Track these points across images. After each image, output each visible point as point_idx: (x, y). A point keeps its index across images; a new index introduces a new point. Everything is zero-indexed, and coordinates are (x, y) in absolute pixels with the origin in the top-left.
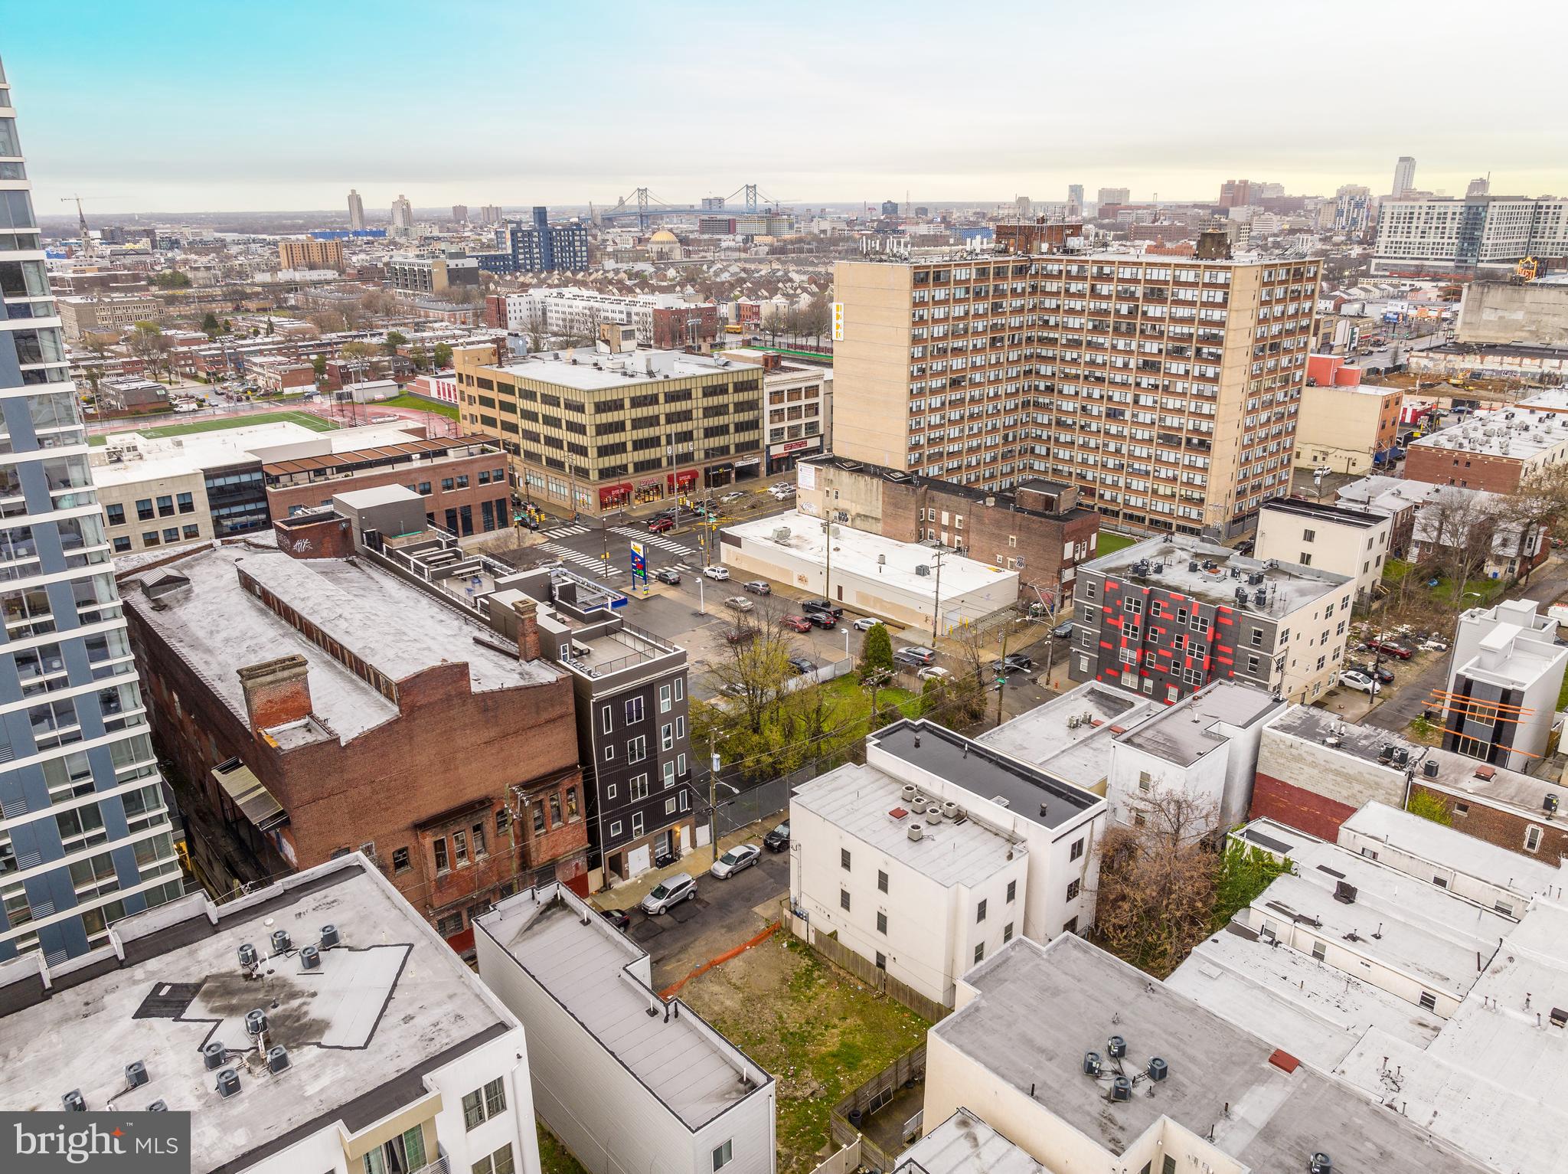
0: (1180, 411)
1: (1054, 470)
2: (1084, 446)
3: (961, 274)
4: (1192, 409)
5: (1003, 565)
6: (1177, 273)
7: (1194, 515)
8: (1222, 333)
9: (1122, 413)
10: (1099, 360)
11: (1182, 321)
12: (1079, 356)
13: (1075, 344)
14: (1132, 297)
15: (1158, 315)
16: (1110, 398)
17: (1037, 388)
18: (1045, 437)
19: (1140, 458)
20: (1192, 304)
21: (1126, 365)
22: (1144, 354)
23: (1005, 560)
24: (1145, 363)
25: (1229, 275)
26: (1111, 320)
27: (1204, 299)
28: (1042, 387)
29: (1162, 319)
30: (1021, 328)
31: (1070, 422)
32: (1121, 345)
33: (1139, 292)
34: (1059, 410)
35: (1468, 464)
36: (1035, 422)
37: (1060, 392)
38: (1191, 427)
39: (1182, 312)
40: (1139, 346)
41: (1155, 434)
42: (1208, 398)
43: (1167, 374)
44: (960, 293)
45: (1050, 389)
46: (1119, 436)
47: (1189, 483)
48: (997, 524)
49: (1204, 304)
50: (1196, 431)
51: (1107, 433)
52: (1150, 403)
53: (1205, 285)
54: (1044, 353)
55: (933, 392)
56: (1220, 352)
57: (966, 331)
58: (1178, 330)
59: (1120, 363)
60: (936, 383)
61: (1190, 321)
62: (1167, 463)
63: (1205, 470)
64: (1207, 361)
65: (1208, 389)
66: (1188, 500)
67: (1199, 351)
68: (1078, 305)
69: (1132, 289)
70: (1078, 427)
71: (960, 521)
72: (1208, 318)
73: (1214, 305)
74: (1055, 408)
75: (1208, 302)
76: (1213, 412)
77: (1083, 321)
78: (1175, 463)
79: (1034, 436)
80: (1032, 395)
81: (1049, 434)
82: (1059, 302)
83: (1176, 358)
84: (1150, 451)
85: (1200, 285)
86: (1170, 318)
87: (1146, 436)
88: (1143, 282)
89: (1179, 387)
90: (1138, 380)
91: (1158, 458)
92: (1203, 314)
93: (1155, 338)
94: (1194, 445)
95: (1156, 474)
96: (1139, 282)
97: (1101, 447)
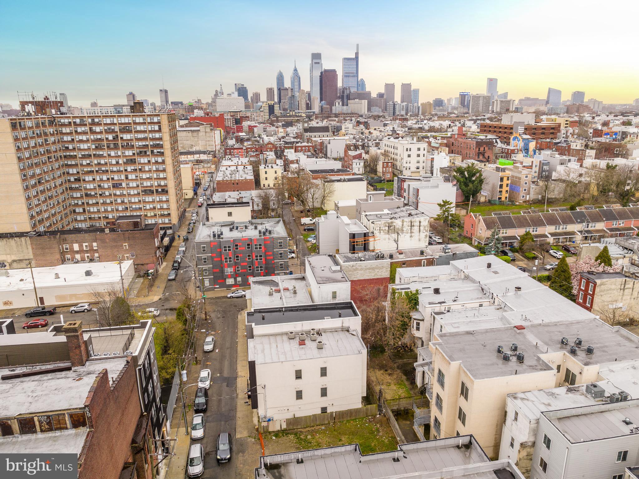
0: (149, 179)
1: (89, 218)
2: (104, 203)
3: (30, 124)
4: (155, 177)
6: (134, 119)
7: (167, 221)
8: (161, 143)
9: (121, 184)
10: (102, 162)
11: (141, 140)
12: (91, 162)
13: (84, 157)
14: (113, 131)
15: (129, 138)
16: (113, 179)
17: (69, 181)
18: (80, 203)
19: (135, 203)
20: (145, 132)
21: (117, 163)
22: (126, 156)
23: (123, 257)
24: (128, 160)
25: (159, 118)
26: (105, 143)
27: (150, 129)
28: (72, 179)
29: (131, 140)
30: (56, 151)
31: (93, 193)
32: (113, 154)
33: (117, 128)
34: (86, 189)
35: (237, 184)
36: (73, 198)
37: (84, 180)
38: (156, 185)
39: (140, 136)
40: (122, 153)
41: (140, 191)
42: (161, 171)
43: (140, 163)
44: (31, 134)
45: (78, 180)
46: (122, 195)
47: (162, 208)
49: (150, 131)
50: (159, 185)
51: (115, 195)
52: (134, 177)
53: (149, 123)
54: (69, 163)
56: (162, 151)
57: (37, 153)
58: (140, 144)
59: (114, 162)
60: (32, 182)
61: (145, 139)
62: (149, 202)
63: (167, 201)
64: (157, 155)
65: (161, 167)
66: (162, 216)
67: (152, 152)
68: (84, 138)
69: (113, 128)
70: (98, 195)
71: (86, 246)
72: (154, 137)
73: (155, 131)
74: (83, 188)
75: (152, 130)
76: (165, 177)
77: (89, 145)
78: (153, 201)
79: (73, 204)
80: (68, 184)
81: (82, 201)
82: (72, 138)
83: (143, 156)
84: (139, 198)
85: (147, 123)
86: (135, 139)
87: (136, 192)
88: (117, 124)
89: (147, 168)
90: (126, 168)
91: (144, 201)
92: (151, 136)
93: (130, 148)
94: (160, 192)
95: (145, 208)
96: (116, 124)
97: (113, 202)
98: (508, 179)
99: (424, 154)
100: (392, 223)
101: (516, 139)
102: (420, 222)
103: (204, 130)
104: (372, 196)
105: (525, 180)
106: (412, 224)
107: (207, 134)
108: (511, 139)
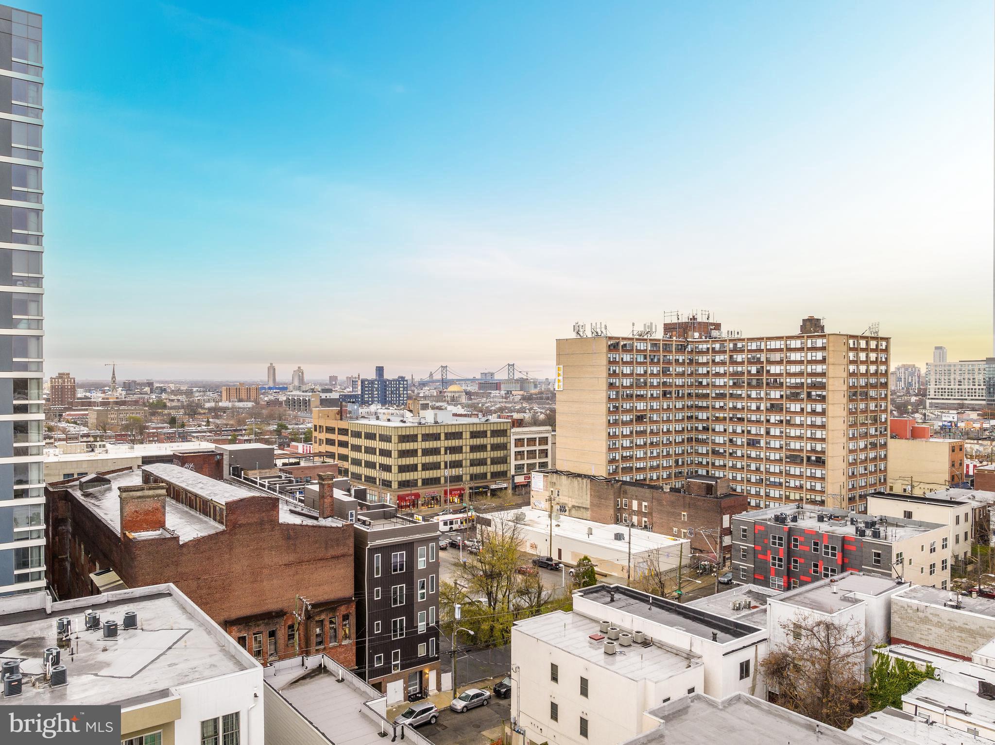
0: (800, 438)
2: (734, 467)
3: (641, 346)
4: (809, 435)
5: (678, 536)
6: (788, 342)
8: (824, 380)
9: (759, 442)
10: (739, 406)
11: (795, 375)
12: (725, 404)
13: (721, 396)
14: (759, 361)
15: (778, 372)
16: (749, 432)
17: (697, 428)
18: (704, 463)
19: (774, 474)
20: (801, 362)
21: (758, 408)
22: (770, 399)
23: (679, 531)
24: (772, 405)
25: (825, 341)
26: (745, 378)
27: (809, 358)
28: (700, 428)
29: (781, 375)
30: (683, 386)
31: (722, 451)
32: (754, 394)
33: (763, 357)
34: (714, 443)
36: (697, 453)
37: (713, 430)
38: (809, 448)
39: (794, 369)
40: (767, 394)
41: (783, 455)
42: (819, 427)
43: (788, 412)
44: (640, 359)
45: (706, 429)
46: (758, 459)
47: (812, 490)
48: (672, 504)
49: (809, 362)
50: (813, 451)
51: (749, 457)
52: (778, 433)
53: (809, 349)
54: (700, 404)
55: (624, 423)
56: (824, 393)
57: (645, 383)
58: (793, 381)
59: (754, 407)
60: (627, 418)
61: (801, 374)
62: (794, 476)
63: (822, 479)
64: (815, 400)
65: (819, 421)
66: (813, 502)
67: (809, 395)
68: (721, 370)
69: (758, 356)
70: (727, 454)
71: (645, 506)
72: (814, 371)
73: (816, 362)
74: (710, 442)
75: (812, 360)
76: (824, 437)
77: (726, 380)
78: (800, 475)
79: (697, 462)
80: (694, 434)
81: (708, 460)
82: (708, 369)
83: (794, 401)
84: (781, 467)
85: (805, 349)
86: (786, 373)
87: (777, 457)
88: (765, 351)
89: (798, 420)
90: (768, 418)
91: (788, 472)
92: (809, 369)
93: (777, 387)
94: (813, 461)
95: (787, 484)
96: (762, 351)
97: (745, 467)
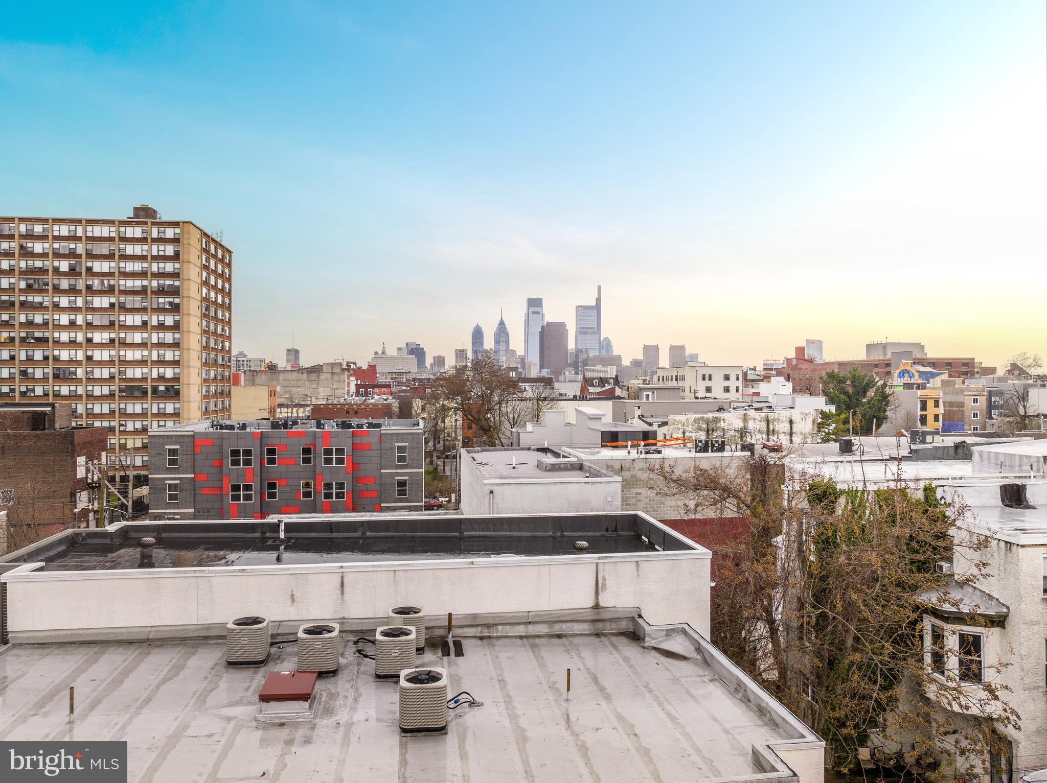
0: (142, 362)
4: (155, 358)
6: (122, 230)
8: (177, 283)
9: (74, 373)
10: (38, 319)
11: (133, 275)
12: (12, 318)
14: (73, 254)
15: (106, 270)
16: (56, 358)
19: (101, 416)
20: (143, 258)
21: (72, 323)
22: (93, 310)
25: (178, 231)
26: (49, 278)
27: (155, 253)
29: (111, 274)
31: (7, 390)
32: (64, 303)
33: (81, 248)
35: (356, 412)
38: (155, 376)
39: (130, 266)
40: (87, 302)
41: (115, 388)
42: (170, 346)
43: (123, 327)
46: (73, 397)
49: (155, 258)
50: (162, 378)
51: (58, 396)
52: (106, 358)
53: (154, 240)
56: (177, 301)
58: (130, 283)
59: (65, 322)
61: (143, 274)
62: (134, 416)
63: (176, 415)
64: (164, 310)
65: (169, 337)
67: (154, 303)
68: (4, 265)
69: (72, 246)
70: (19, 395)
72: (161, 271)
73: (165, 258)
75: (159, 256)
76: (177, 358)
77: (12, 281)
78: (143, 414)
83: (131, 310)
84: (112, 406)
85: (149, 240)
86: (119, 272)
87: (106, 391)
88: (84, 239)
89: (137, 338)
90: (89, 337)
91: (123, 411)
92: (155, 267)
93: (105, 293)
94: (162, 392)
95: (122, 428)
96: (78, 239)
98: (937, 404)
99: (737, 388)
100: (716, 420)
101: (907, 375)
102: (791, 422)
103: (330, 370)
104: (650, 394)
105: (973, 408)
106: (771, 427)
107: (335, 377)
108: (896, 375)
